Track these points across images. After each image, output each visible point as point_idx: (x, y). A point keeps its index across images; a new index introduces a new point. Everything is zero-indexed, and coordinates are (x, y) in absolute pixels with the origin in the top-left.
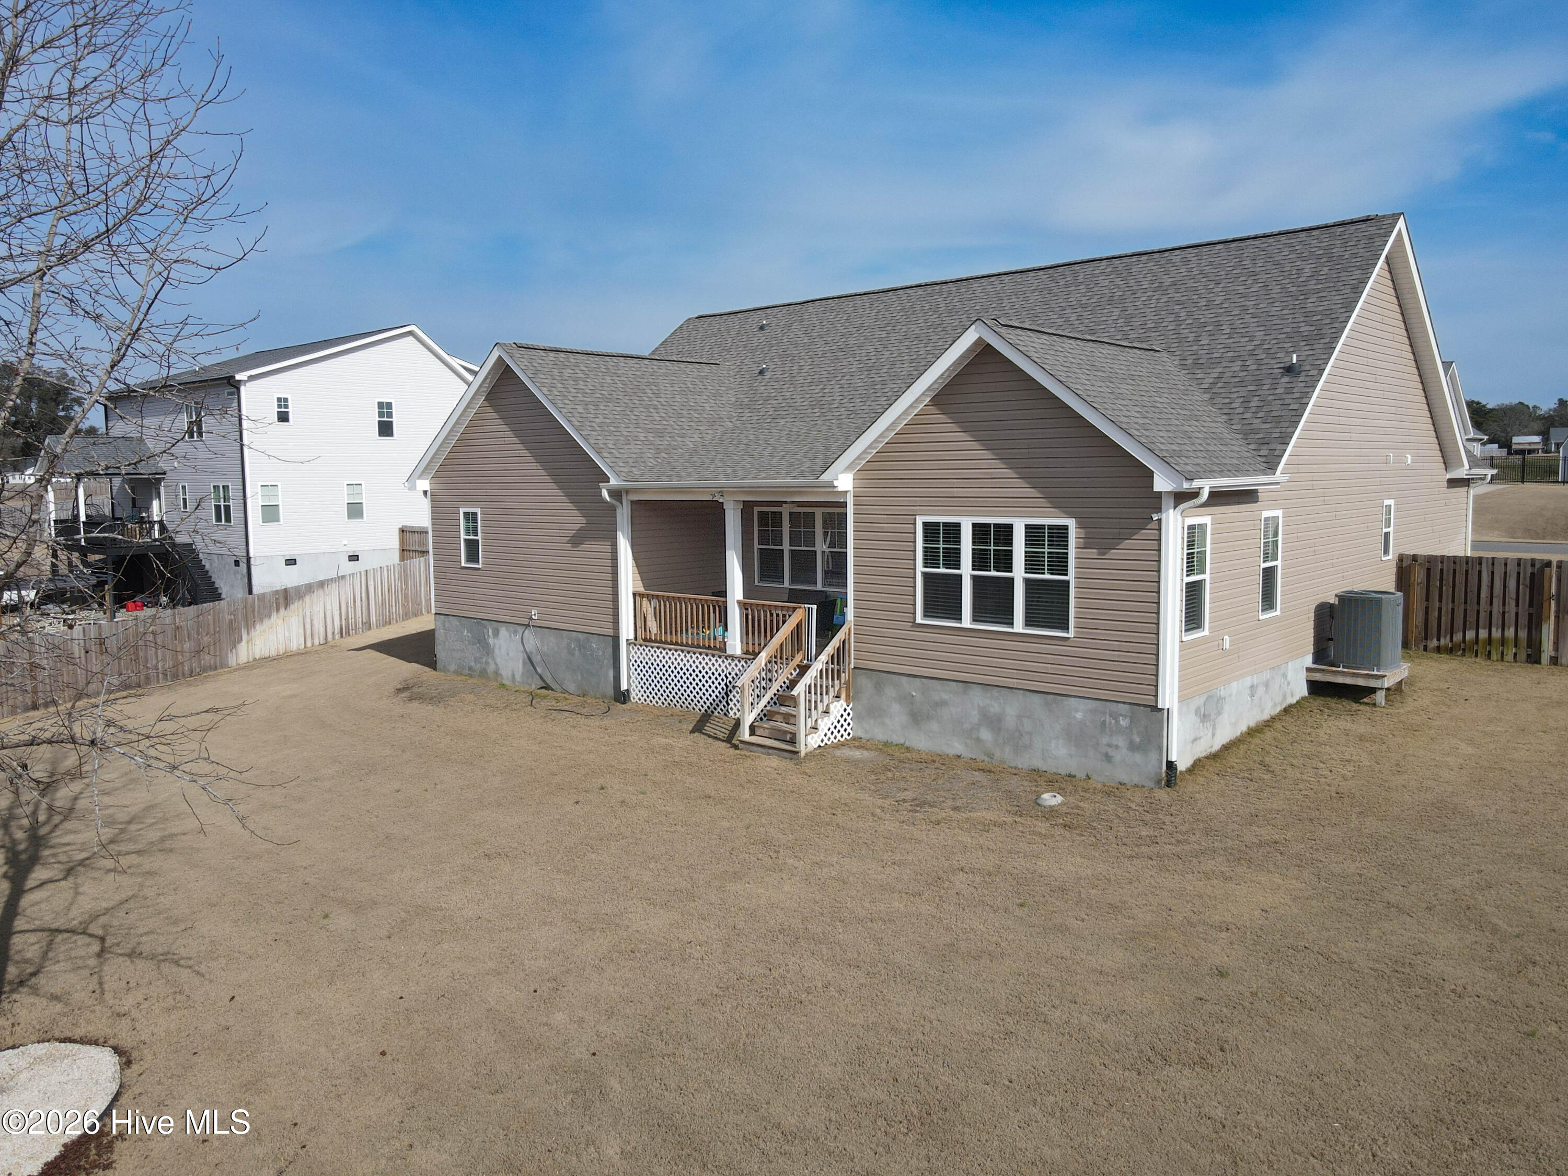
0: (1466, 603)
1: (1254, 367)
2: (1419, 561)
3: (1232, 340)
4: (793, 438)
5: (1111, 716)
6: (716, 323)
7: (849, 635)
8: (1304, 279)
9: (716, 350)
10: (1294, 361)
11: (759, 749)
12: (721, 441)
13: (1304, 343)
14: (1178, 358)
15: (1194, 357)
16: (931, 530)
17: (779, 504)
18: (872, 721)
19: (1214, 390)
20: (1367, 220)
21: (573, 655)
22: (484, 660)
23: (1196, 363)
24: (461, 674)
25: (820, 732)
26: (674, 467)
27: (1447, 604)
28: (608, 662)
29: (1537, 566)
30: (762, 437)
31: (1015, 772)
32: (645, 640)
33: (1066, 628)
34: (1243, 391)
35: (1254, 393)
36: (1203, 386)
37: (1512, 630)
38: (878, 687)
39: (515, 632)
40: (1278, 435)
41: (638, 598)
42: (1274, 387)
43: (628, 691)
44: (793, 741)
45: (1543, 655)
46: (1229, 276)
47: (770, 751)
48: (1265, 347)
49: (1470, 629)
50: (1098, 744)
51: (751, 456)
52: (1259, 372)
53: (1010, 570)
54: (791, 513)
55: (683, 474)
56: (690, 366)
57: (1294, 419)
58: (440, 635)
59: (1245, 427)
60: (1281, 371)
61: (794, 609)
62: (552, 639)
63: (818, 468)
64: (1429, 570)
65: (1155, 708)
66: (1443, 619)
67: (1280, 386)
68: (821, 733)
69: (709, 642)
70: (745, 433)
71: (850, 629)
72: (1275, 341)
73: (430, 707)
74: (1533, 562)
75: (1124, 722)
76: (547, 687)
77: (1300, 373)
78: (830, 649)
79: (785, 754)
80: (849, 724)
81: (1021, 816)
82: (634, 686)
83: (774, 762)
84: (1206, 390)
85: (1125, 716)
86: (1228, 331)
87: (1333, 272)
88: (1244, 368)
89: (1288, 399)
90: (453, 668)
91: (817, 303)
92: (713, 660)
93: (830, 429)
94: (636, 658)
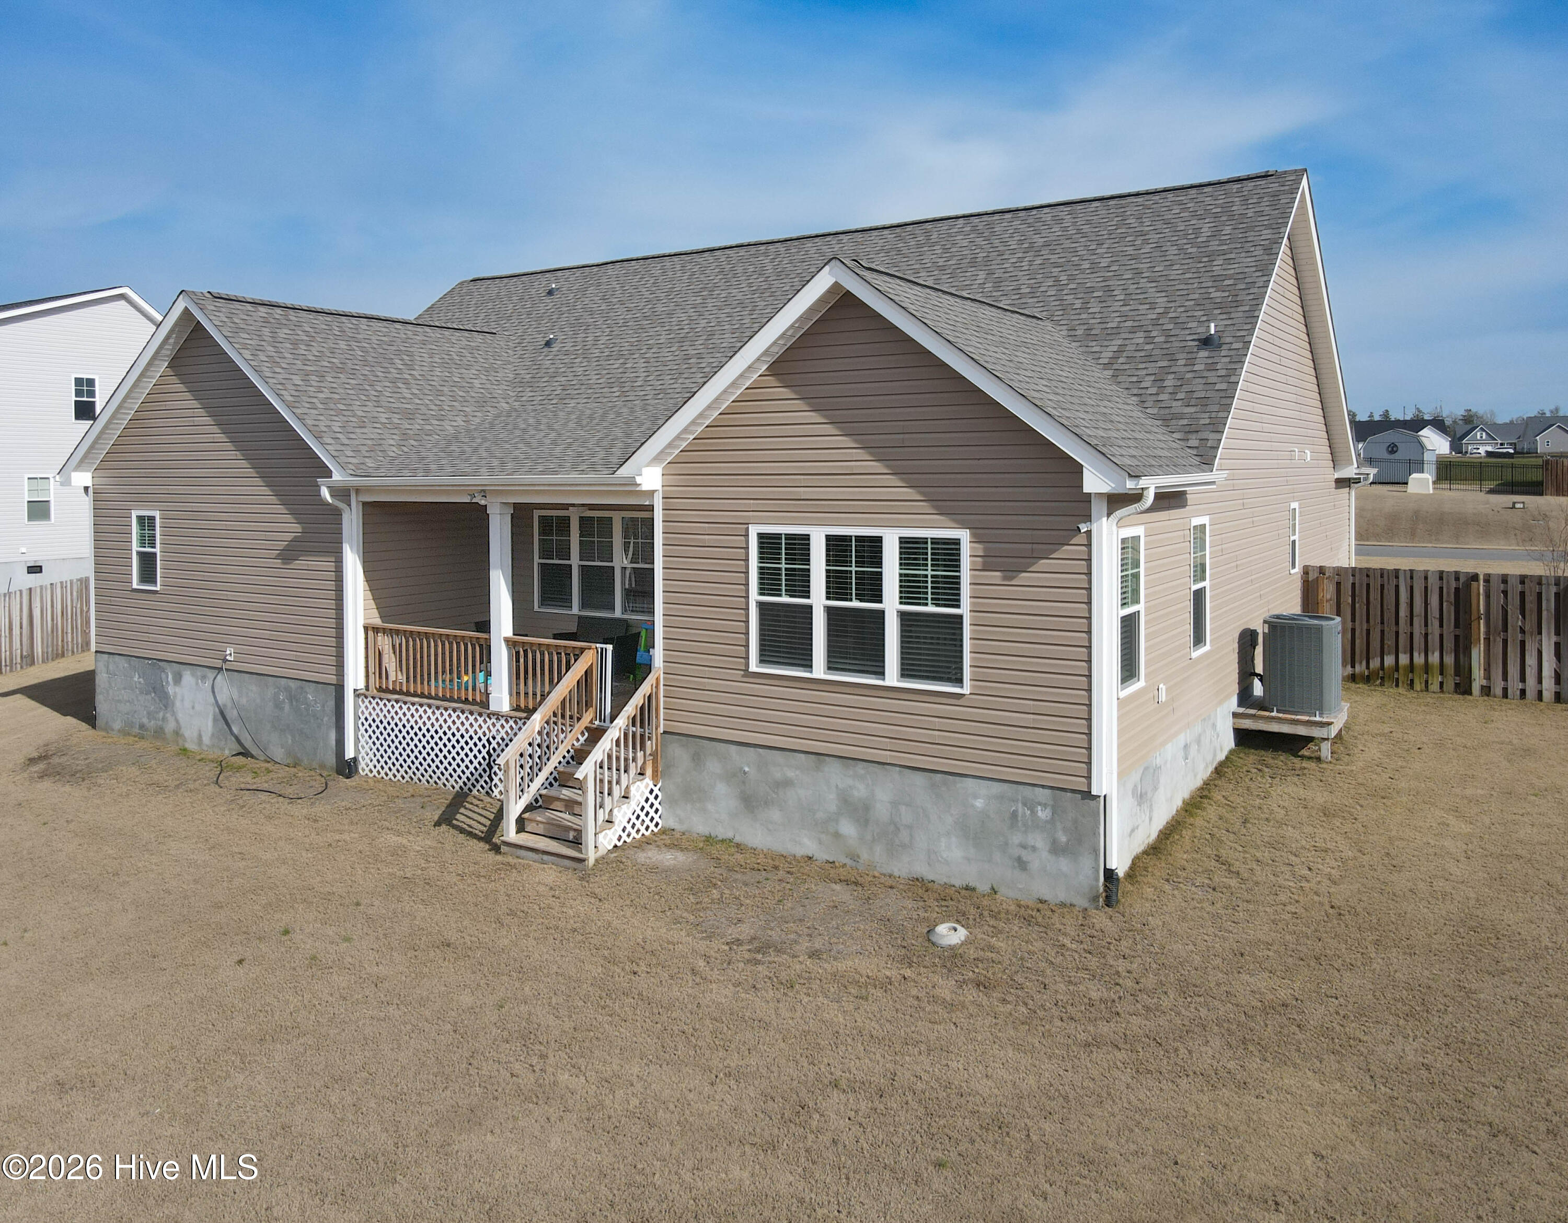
0: (1382, 623)
1: (1162, 339)
2: (1327, 575)
3: (1128, 308)
4: (584, 422)
5: (1025, 804)
6: (494, 287)
7: (657, 687)
8: (1204, 239)
9: (493, 318)
10: (1213, 332)
11: (530, 854)
12: (492, 426)
13: (1219, 311)
14: (1065, 327)
15: (1086, 327)
16: (768, 543)
17: (566, 507)
18: (689, 807)
19: (1115, 366)
20: (1266, 176)
21: (282, 709)
22: (161, 714)
23: (1088, 334)
24: (129, 734)
25: (616, 827)
26: (423, 458)
27: (1361, 623)
28: (329, 719)
29: (1462, 579)
30: (544, 421)
31: (890, 884)
32: (380, 689)
33: (959, 681)
34: (1152, 368)
35: (1167, 370)
36: (1101, 361)
37: (1437, 654)
38: (697, 759)
39: (204, 678)
40: (1207, 421)
41: (370, 633)
42: (1191, 362)
43: (355, 759)
44: (577, 842)
45: (1474, 684)
46: (1112, 236)
47: (545, 857)
48: (1171, 315)
49: (1389, 653)
50: (1006, 844)
51: (528, 444)
52: (1168, 345)
53: (878, 598)
54: (582, 519)
55: (433, 467)
56: (457, 334)
57: (1224, 401)
58: (101, 680)
59: (1162, 412)
60: (1196, 343)
61: (582, 650)
62: (254, 688)
63: (615, 460)
64: (1338, 584)
65: (1087, 795)
66: (1357, 641)
67: (1198, 361)
68: (617, 829)
69: (467, 694)
70: (524, 415)
71: (658, 680)
72: (1182, 309)
73: (68, 788)
74: (1457, 576)
75: (1043, 814)
76: (245, 754)
77: (1220, 346)
78: (630, 709)
79: (567, 863)
80: (657, 811)
81: (910, 966)
82: (363, 753)
83: (549, 875)
84: (1107, 366)
85: (1045, 806)
86: (1122, 297)
87: (1237, 231)
88: (1149, 340)
89: (1212, 377)
90: (117, 725)
91: (618, 265)
92: (471, 719)
93: (632, 411)
94: (367, 714)
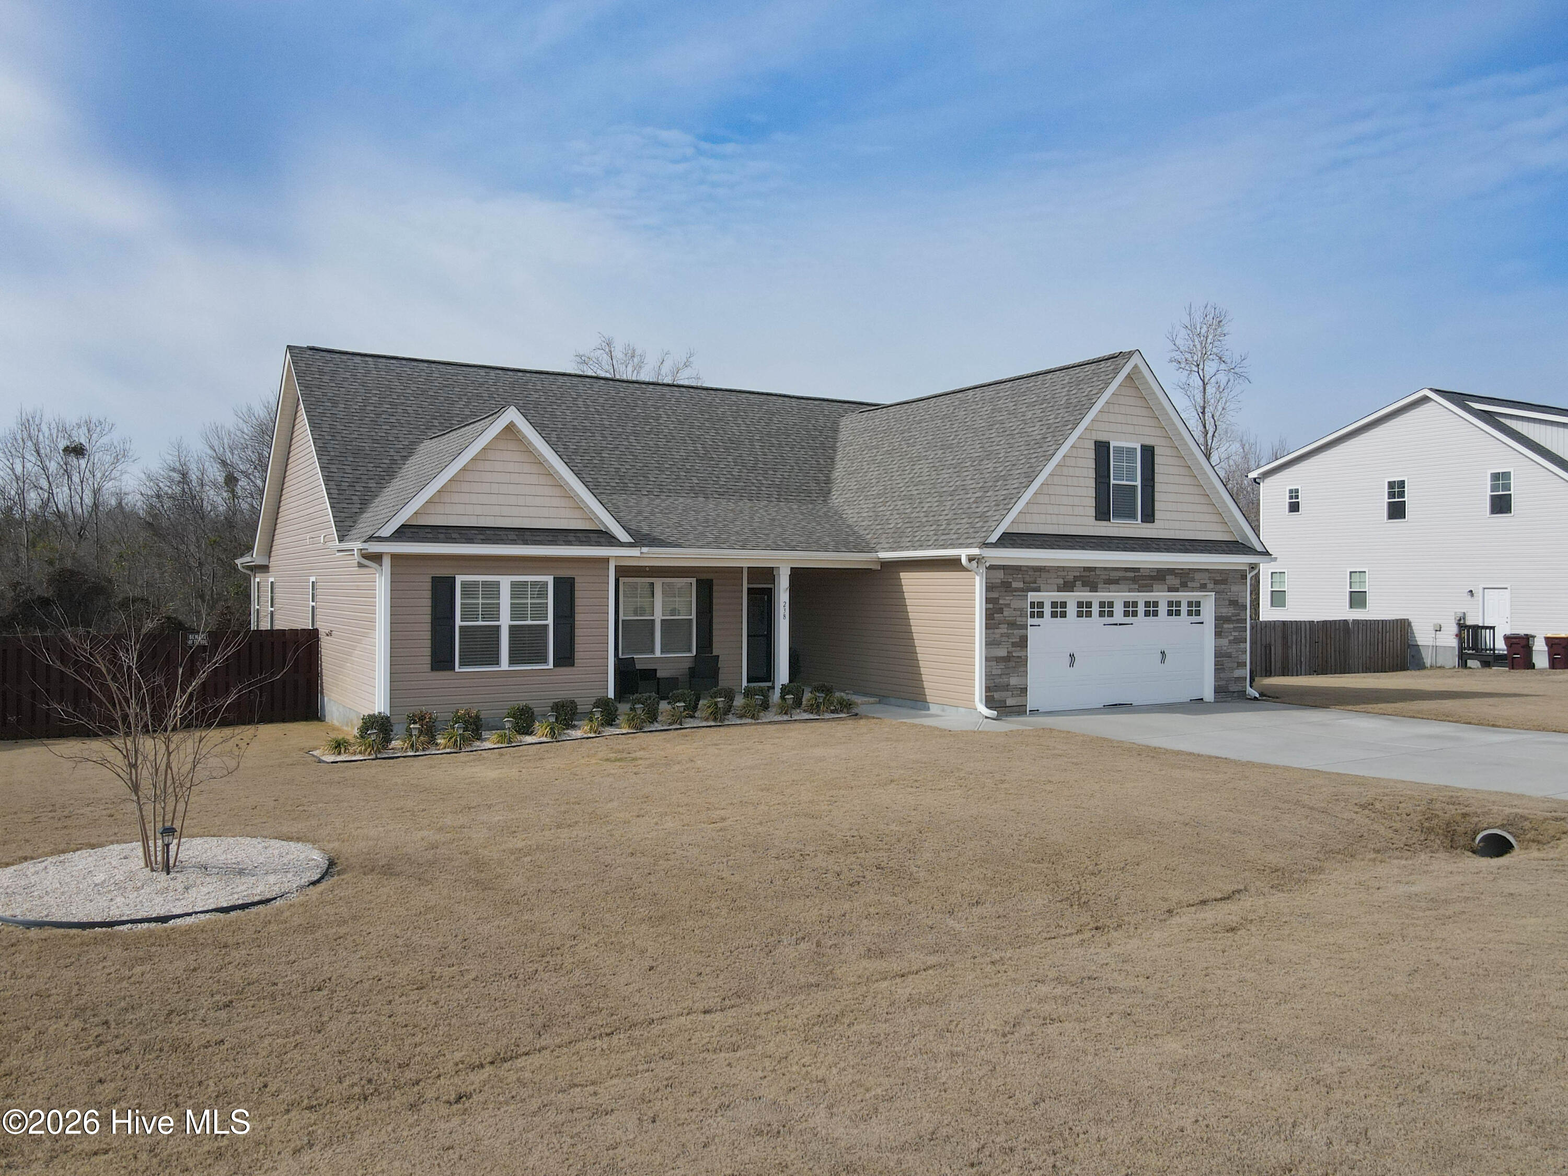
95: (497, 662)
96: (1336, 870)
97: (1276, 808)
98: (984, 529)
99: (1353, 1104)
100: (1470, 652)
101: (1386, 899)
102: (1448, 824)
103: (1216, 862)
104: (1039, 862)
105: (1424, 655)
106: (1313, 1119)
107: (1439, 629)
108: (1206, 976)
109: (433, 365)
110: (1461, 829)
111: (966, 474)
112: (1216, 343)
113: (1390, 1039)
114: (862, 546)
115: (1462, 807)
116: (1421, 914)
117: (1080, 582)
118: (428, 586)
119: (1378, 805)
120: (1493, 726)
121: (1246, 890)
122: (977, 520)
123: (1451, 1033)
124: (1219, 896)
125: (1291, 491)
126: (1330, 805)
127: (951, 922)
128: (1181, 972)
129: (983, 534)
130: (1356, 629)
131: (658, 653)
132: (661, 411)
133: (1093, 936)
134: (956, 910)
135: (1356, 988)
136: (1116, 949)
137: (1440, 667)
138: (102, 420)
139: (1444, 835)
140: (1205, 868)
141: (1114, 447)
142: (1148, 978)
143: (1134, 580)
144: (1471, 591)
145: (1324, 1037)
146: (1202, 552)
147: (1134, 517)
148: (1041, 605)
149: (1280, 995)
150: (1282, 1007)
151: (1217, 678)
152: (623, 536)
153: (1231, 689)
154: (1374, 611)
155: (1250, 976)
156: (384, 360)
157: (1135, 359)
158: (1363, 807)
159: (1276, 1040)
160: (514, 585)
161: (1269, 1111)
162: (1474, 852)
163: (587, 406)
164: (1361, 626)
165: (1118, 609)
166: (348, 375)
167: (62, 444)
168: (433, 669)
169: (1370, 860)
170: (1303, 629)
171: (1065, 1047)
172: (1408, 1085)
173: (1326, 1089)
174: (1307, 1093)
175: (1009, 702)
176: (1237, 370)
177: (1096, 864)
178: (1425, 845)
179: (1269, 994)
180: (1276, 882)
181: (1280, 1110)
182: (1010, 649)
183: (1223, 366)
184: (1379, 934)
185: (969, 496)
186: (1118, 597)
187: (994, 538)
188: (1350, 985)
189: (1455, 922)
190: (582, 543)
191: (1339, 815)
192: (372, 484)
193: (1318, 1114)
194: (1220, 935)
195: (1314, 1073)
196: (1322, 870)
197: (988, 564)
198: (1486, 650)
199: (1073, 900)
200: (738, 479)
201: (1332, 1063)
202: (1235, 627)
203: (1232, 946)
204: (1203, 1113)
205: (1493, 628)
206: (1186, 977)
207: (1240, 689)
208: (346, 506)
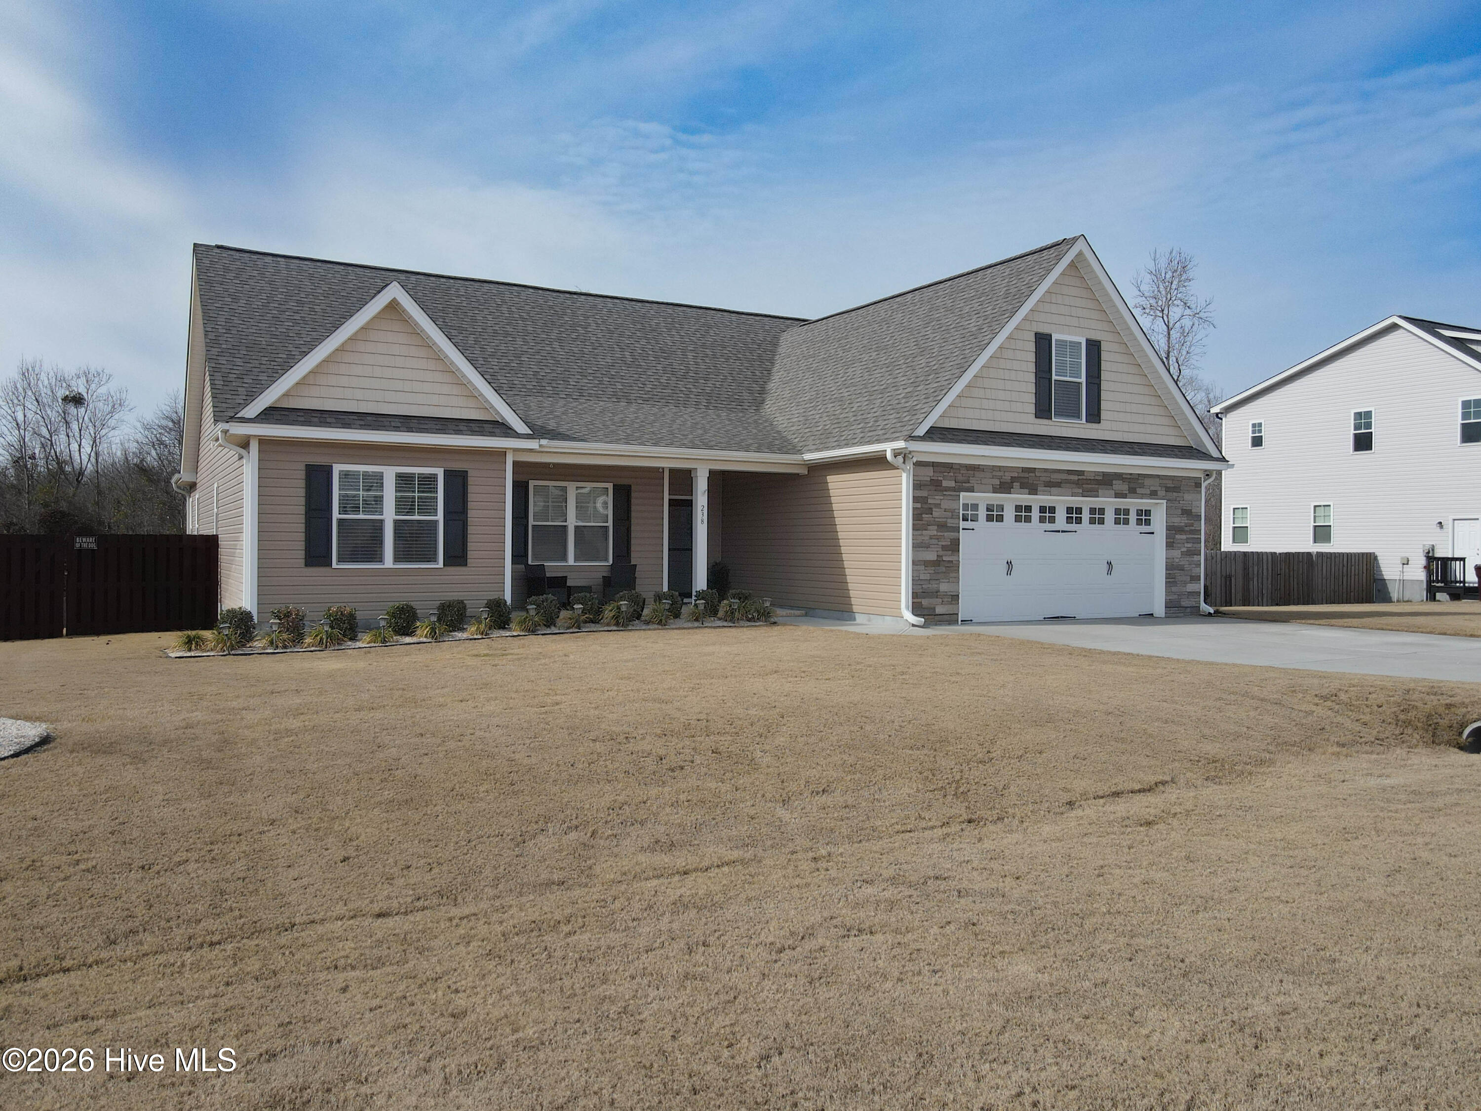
95: (381, 560)
96: (1289, 762)
97: (1220, 699)
98: (912, 422)
99: (1299, 1068)
100: (1440, 585)
101: (1354, 792)
102: (1429, 716)
103: (1140, 752)
104: (918, 749)
105: (1390, 590)
106: (1226, 1096)
107: (1406, 562)
108: (1099, 876)
109: (350, 268)
110: (1444, 722)
111: (898, 371)
112: (1181, 289)
113: (1363, 962)
114: (786, 447)
115: (1445, 697)
116: (1400, 807)
117: (1018, 484)
118: (302, 474)
119: (1343, 696)
120: (1472, 636)
121: (1173, 781)
122: (905, 414)
123: (1459, 954)
124: (1137, 787)
125: (1254, 425)
126: (1285, 697)
127: (780, 812)
128: (1066, 870)
129: (911, 427)
130: (1320, 561)
131: (571, 561)
132: (590, 320)
133: (962, 830)
134: (793, 798)
135: (1310, 892)
136: (987, 844)
137: (1408, 601)
138: (100, 370)
139: (1423, 728)
140: (1124, 758)
141: (1056, 340)
142: (1018, 878)
143: (1078, 483)
144: (1440, 523)
145: (1259, 958)
146: (1152, 455)
147: (1079, 417)
148: (975, 507)
149: (1198, 901)
150: (1201, 915)
151: (1168, 592)
152: (520, 427)
153: (1183, 604)
154: (1338, 544)
155: (1159, 876)
156: (297, 261)
157: (1080, 245)
158: (1325, 698)
159: (1182, 961)
160: (400, 477)
161: (1149, 1078)
162: (1462, 748)
163: (510, 312)
164: (1325, 559)
165: (1061, 515)
166: (255, 273)
167: (61, 393)
168: (306, 565)
169: (1333, 754)
170: (1265, 561)
171: (859, 968)
172: (1393, 1035)
173: (1254, 1041)
174: (1220, 1046)
175: (939, 610)
176: (1201, 315)
177: (989, 752)
178: (1401, 740)
179: (1183, 899)
180: (1213, 774)
181: (1169, 1077)
182: (941, 553)
183: (1188, 312)
184: (1345, 829)
185: (899, 392)
186: (1061, 501)
187: (921, 431)
188: (1302, 888)
189: (1446, 815)
190: (473, 433)
191: (1296, 707)
192: (263, 377)
193: (1235, 1086)
194: (1129, 829)
195: (1236, 1013)
196: (1272, 762)
197: (915, 460)
198: (1456, 582)
199: (948, 790)
200: (666, 387)
201: (1267, 999)
202: (1187, 538)
203: (1143, 841)
204: (1034, 1080)
205: (1463, 559)
206: (1071, 878)
207: (1194, 604)
208: (229, 396)
